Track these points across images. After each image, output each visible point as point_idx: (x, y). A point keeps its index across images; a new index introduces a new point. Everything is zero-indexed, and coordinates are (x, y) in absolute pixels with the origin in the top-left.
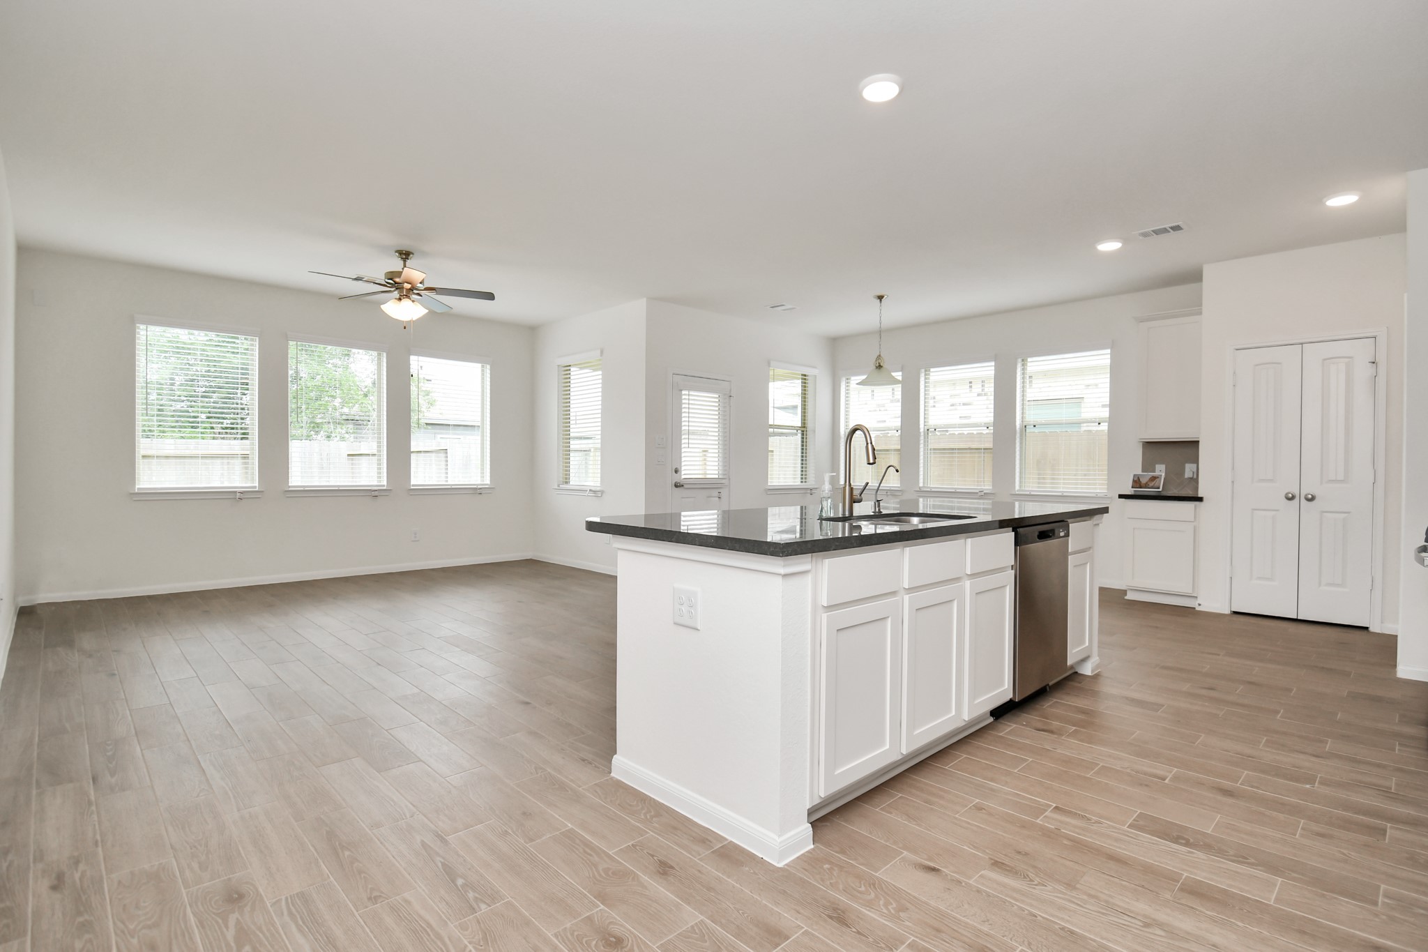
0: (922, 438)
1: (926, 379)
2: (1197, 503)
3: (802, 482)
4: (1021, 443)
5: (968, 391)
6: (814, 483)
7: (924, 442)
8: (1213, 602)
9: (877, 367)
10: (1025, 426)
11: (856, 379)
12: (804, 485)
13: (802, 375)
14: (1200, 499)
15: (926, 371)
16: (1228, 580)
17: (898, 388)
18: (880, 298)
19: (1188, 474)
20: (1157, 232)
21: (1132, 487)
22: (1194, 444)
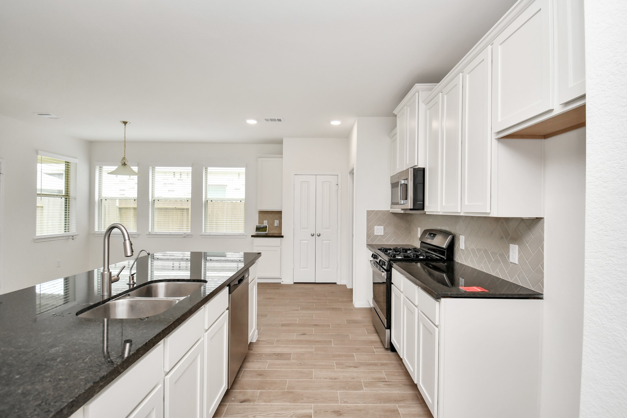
0: (151, 205)
1: (153, 172)
2: (281, 238)
3: (65, 232)
4: (205, 209)
5: (173, 176)
6: (75, 231)
7: (152, 207)
8: (287, 280)
9: (123, 165)
10: (207, 201)
11: (107, 169)
12: (67, 234)
13: (66, 162)
14: (282, 237)
15: (153, 168)
16: (293, 269)
17: (135, 178)
18: (125, 123)
19: (276, 225)
20: (272, 120)
21: (256, 231)
22: (280, 213)
